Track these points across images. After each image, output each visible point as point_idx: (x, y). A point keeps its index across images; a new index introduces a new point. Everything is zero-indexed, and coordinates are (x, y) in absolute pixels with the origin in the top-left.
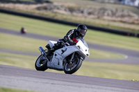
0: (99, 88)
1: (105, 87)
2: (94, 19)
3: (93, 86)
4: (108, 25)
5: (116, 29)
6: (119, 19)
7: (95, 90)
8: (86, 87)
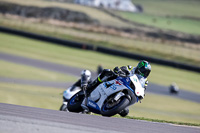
0: (42, 124)
1: (51, 123)
2: (35, 23)
3: (35, 121)
4: (55, 33)
5: (66, 39)
6: (71, 24)
7: (37, 126)
8: (24, 122)
